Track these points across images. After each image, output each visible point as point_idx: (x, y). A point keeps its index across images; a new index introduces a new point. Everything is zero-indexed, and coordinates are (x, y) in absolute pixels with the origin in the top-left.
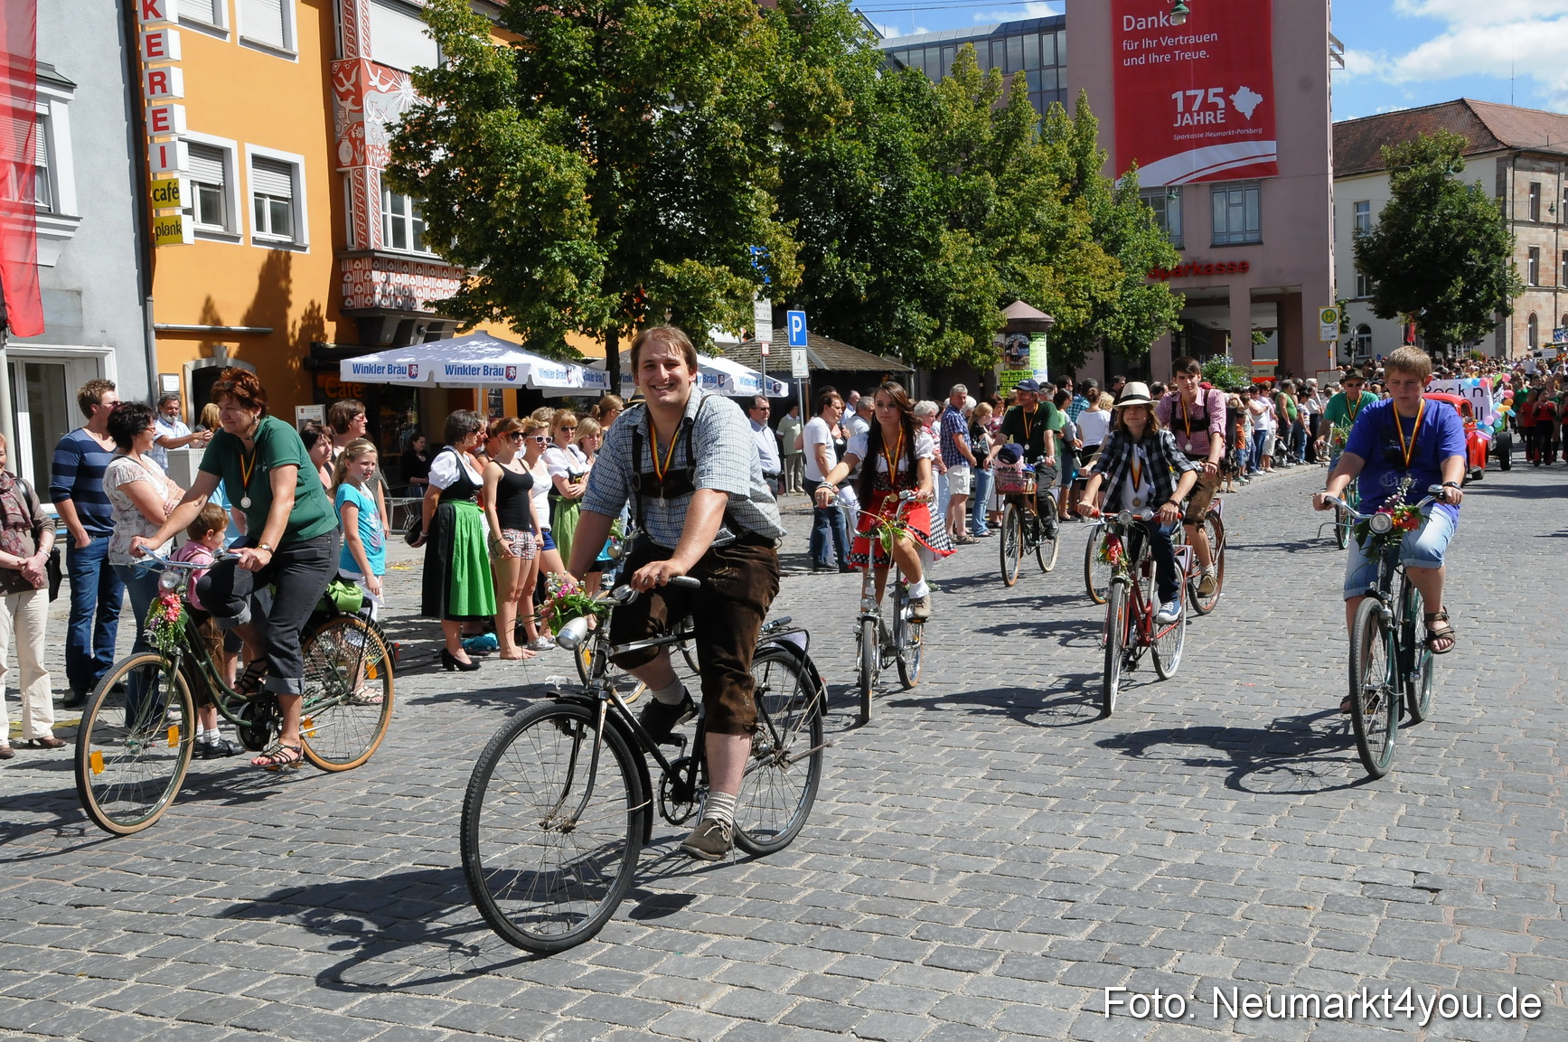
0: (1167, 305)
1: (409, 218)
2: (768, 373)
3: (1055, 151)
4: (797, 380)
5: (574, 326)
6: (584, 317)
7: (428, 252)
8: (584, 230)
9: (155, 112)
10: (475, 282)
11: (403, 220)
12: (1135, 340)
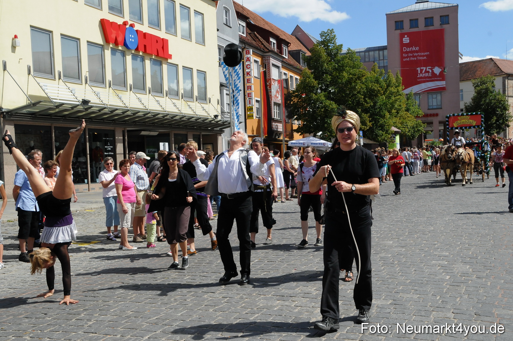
0: (421, 126)
3: (398, 89)
9: (248, 94)
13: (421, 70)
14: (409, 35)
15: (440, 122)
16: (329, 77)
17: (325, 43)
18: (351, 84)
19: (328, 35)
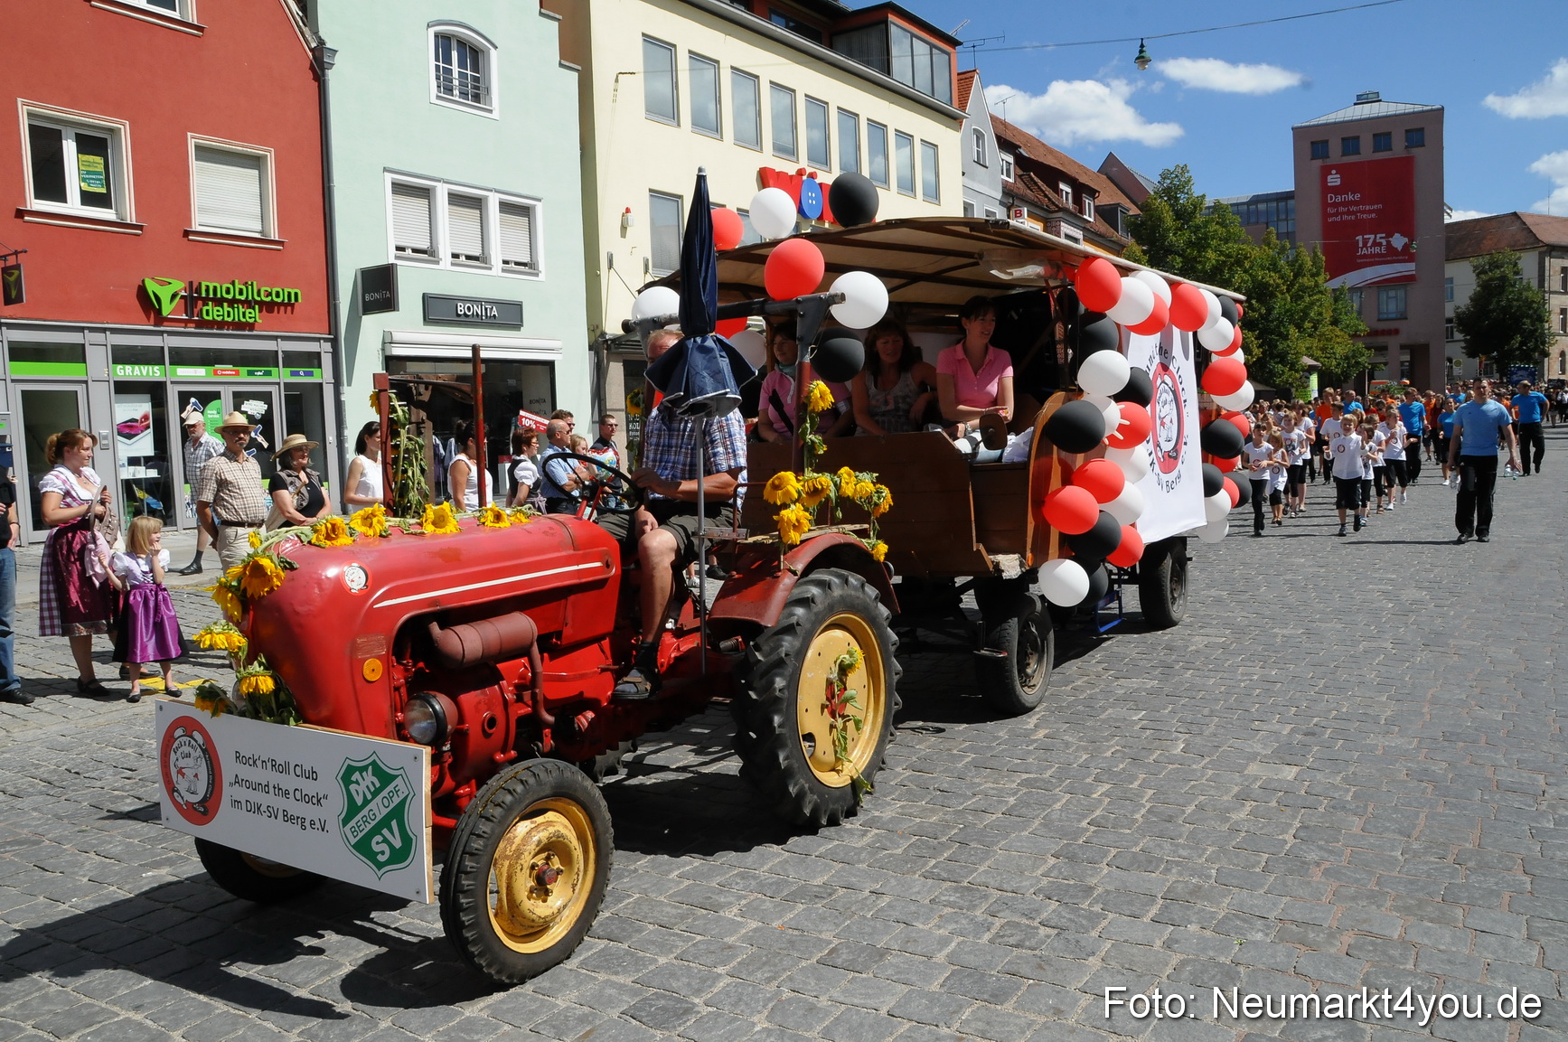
0: (1364, 355)
13: (1365, 242)
14: (1340, 169)
15: (1403, 347)
16: (1179, 259)
17: (1170, 193)
18: (1221, 272)
19: (1177, 176)
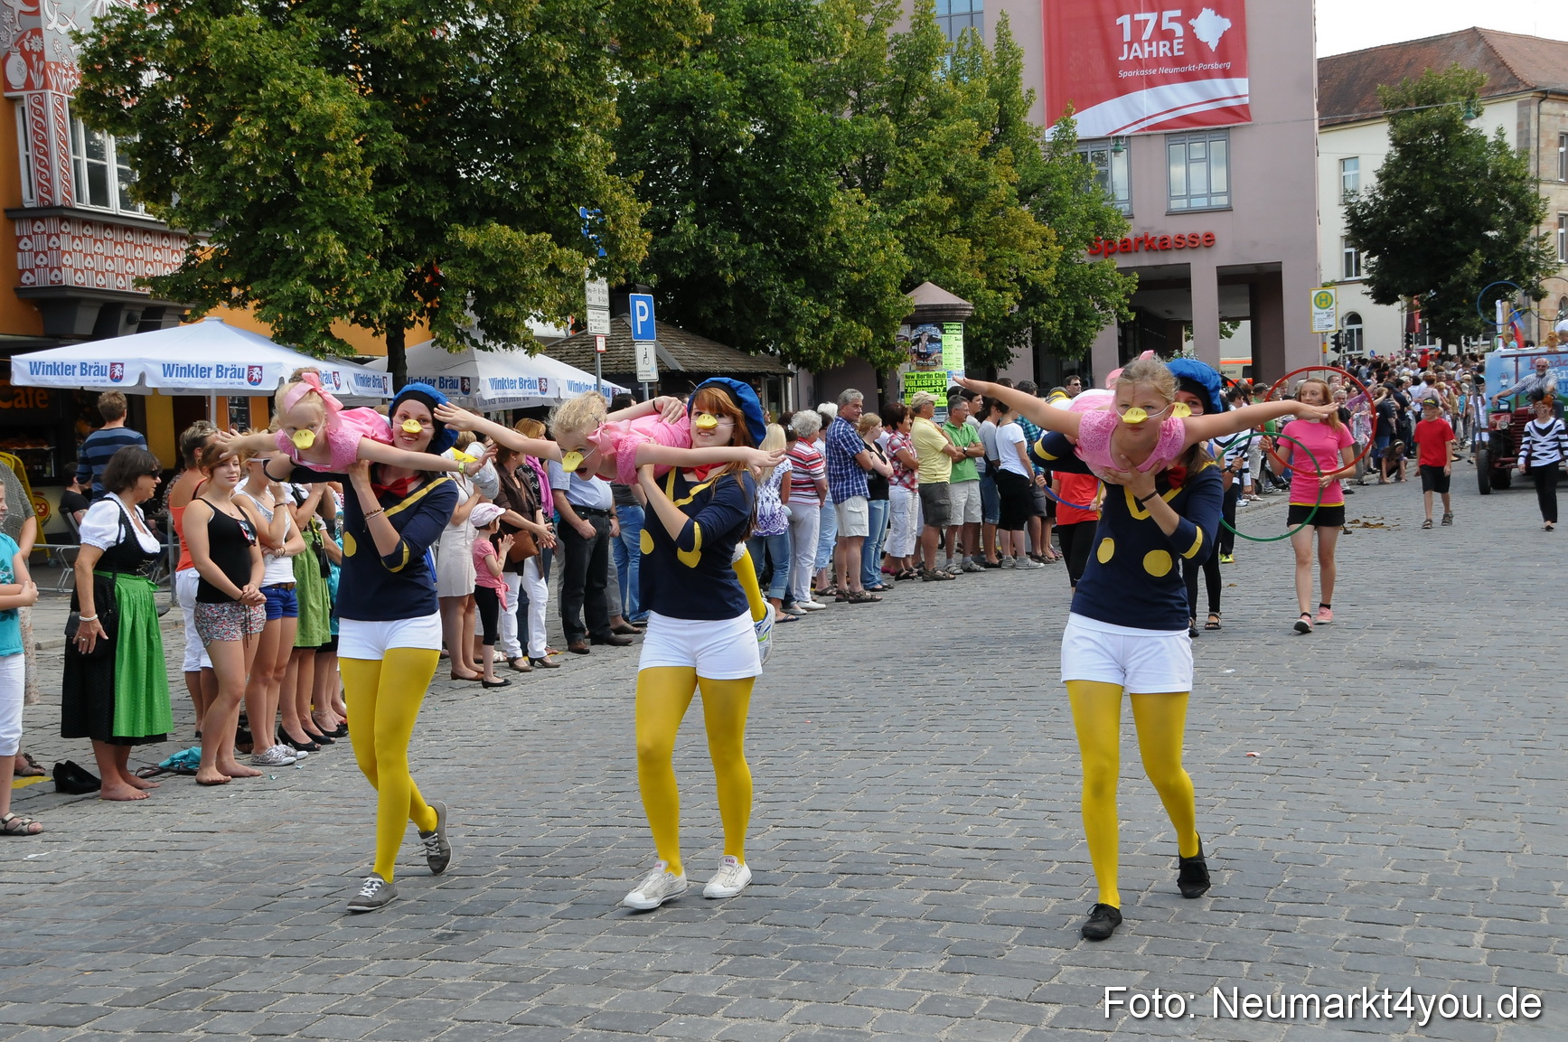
0: (1116, 288)
1: (112, 165)
2: (605, 377)
4: (641, 385)
5: (341, 310)
6: (357, 300)
7: (141, 212)
8: (357, 182)
10: (207, 249)
11: (103, 168)
12: (1075, 333)
13: (1138, 29)
15: (1220, 275)
